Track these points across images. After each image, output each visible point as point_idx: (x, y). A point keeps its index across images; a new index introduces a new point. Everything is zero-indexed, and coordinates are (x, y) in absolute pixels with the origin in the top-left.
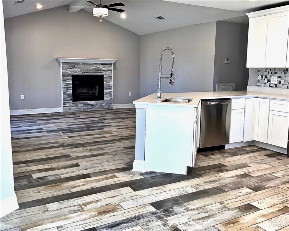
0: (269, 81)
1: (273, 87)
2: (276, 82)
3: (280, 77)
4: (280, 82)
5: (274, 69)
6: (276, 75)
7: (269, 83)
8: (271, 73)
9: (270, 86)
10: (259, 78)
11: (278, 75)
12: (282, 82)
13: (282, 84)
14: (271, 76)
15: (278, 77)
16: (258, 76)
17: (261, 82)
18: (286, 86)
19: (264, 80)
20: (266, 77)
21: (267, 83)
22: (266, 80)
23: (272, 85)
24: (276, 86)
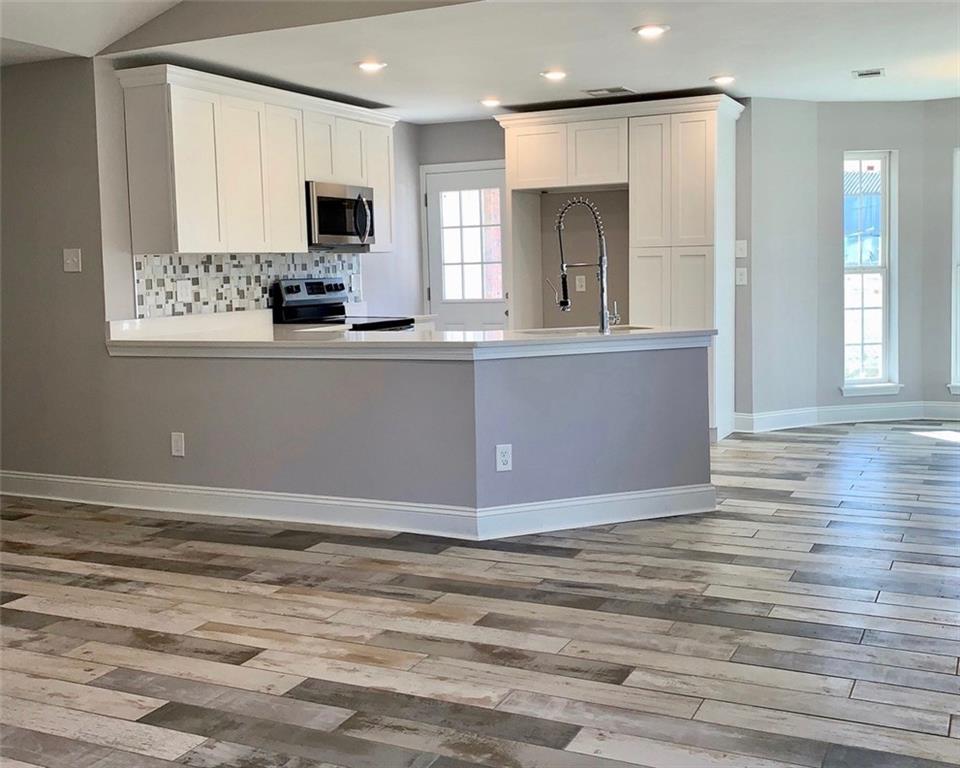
0: (169, 295)
1: (182, 314)
2: (190, 299)
3: (196, 281)
4: (197, 296)
5: (180, 258)
6: (187, 276)
7: (171, 301)
8: (175, 272)
9: (174, 314)
10: (140, 289)
11: (192, 274)
12: (201, 296)
13: (202, 301)
14: (175, 278)
15: (190, 282)
16: (138, 281)
17: (150, 300)
18: (211, 306)
19: (157, 294)
20: (161, 283)
21: (167, 302)
22: (162, 295)
23: (180, 308)
24: (190, 310)
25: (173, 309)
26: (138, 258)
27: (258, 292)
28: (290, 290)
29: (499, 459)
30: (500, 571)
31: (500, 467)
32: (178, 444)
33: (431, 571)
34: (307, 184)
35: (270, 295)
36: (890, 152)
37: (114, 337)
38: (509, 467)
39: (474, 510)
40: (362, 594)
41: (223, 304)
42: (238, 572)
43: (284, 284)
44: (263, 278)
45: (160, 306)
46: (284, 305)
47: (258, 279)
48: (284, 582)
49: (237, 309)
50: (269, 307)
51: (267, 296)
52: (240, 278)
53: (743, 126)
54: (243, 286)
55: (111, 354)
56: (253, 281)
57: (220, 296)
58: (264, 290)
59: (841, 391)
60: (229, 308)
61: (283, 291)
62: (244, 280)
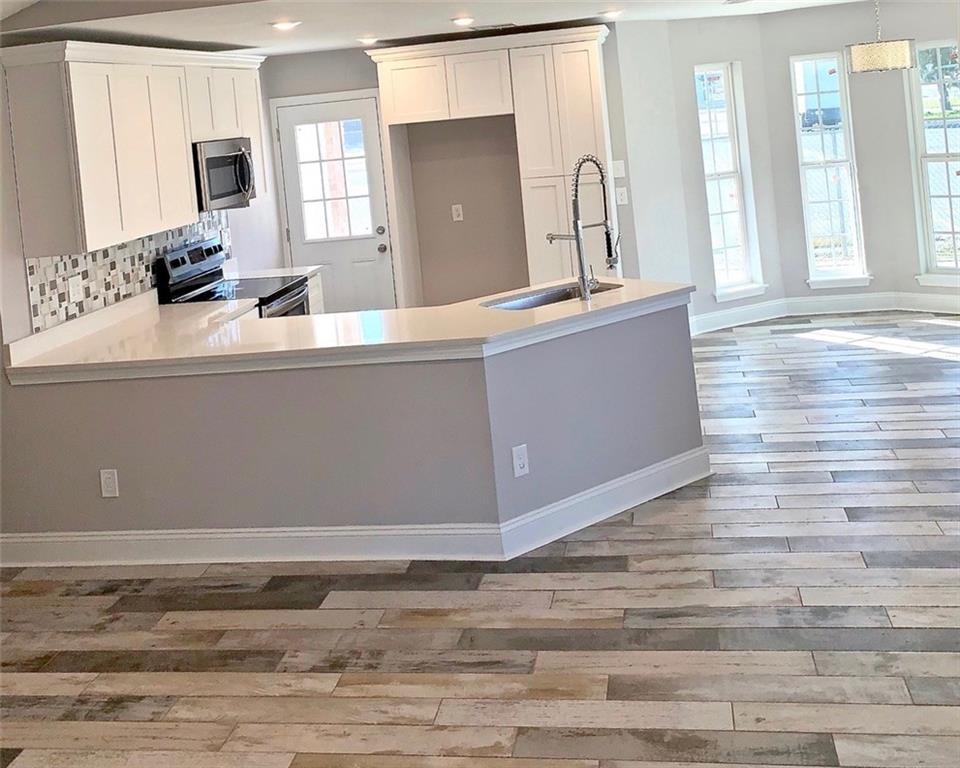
0: (62, 298)
1: (75, 316)
2: (81, 297)
3: (85, 275)
4: (87, 290)
6: (77, 270)
7: (65, 304)
8: (65, 269)
10: (35, 297)
11: (82, 267)
12: (91, 291)
13: (92, 296)
14: (66, 277)
15: (80, 276)
16: (32, 289)
17: (43, 309)
18: (101, 299)
19: (51, 299)
20: (53, 285)
21: (60, 306)
22: (55, 298)
23: (74, 310)
24: (81, 310)
25: (67, 313)
26: (31, 262)
27: (142, 273)
28: (175, 264)
29: (517, 463)
30: (566, 605)
31: (518, 473)
32: (110, 482)
33: (490, 620)
34: (194, 146)
35: (153, 273)
36: (731, 64)
37: (15, 363)
38: (526, 470)
39: (496, 525)
40: (442, 670)
41: (112, 293)
42: (268, 659)
43: (169, 258)
44: (145, 254)
45: (54, 313)
46: (170, 283)
47: (141, 257)
48: (335, 665)
49: (125, 296)
50: (153, 286)
51: (150, 273)
52: (125, 260)
53: (609, 49)
54: (128, 270)
55: (12, 384)
56: (136, 260)
57: (108, 286)
58: (147, 269)
59: (715, 297)
60: (117, 298)
61: (169, 266)
62: (129, 261)
